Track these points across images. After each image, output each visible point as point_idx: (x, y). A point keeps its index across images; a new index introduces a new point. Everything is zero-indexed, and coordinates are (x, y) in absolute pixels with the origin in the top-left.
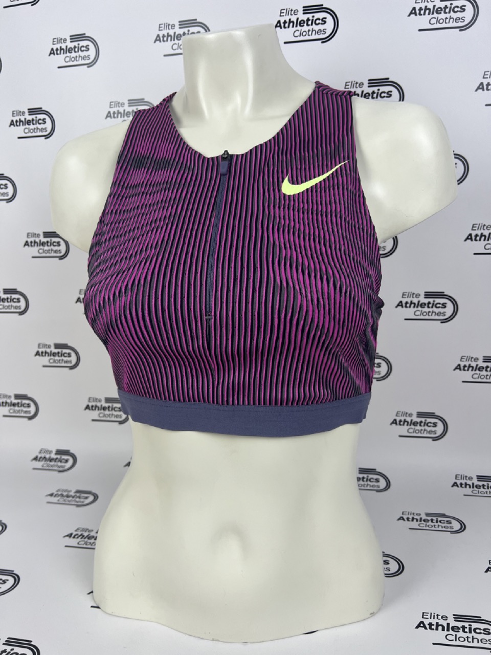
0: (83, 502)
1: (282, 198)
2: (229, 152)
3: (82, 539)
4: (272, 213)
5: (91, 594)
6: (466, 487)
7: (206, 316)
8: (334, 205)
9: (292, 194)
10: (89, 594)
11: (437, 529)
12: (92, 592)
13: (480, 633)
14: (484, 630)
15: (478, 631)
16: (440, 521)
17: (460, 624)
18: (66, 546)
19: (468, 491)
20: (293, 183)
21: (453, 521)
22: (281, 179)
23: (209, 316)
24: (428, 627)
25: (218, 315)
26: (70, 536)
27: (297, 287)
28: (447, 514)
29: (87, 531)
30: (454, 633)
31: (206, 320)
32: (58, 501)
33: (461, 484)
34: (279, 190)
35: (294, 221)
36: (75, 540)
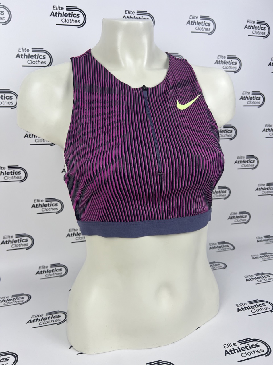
0: (22, 301)
1: (179, 111)
2: (145, 86)
3: (40, 321)
4: (177, 119)
5: (71, 348)
6: (215, 248)
7: (159, 173)
8: (203, 115)
9: (183, 109)
10: (70, 348)
11: (216, 269)
12: (71, 347)
13: (262, 306)
14: (263, 304)
15: (261, 305)
16: (215, 265)
17: (253, 305)
18: (32, 328)
19: (217, 250)
20: (181, 104)
21: (220, 264)
22: (175, 101)
23: (161, 173)
24: (242, 310)
25: (165, 172)
26: (30, 321)
27: (203, 155)
28: (216, 261)
29: (40, 316)
30: (253, 309)
31: (159, 175)
32: (4, 304)
33: (213, 247)
34: (176, 107)
35: (189, 123)
36: (35, 323)
